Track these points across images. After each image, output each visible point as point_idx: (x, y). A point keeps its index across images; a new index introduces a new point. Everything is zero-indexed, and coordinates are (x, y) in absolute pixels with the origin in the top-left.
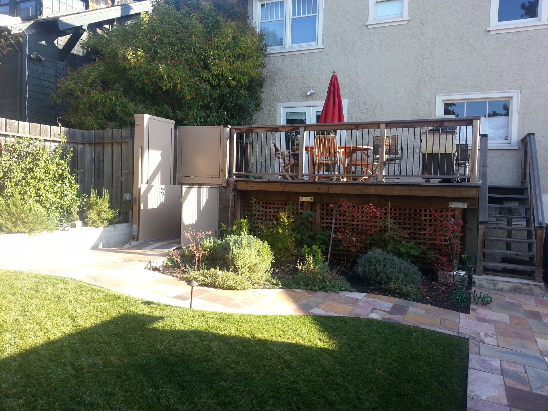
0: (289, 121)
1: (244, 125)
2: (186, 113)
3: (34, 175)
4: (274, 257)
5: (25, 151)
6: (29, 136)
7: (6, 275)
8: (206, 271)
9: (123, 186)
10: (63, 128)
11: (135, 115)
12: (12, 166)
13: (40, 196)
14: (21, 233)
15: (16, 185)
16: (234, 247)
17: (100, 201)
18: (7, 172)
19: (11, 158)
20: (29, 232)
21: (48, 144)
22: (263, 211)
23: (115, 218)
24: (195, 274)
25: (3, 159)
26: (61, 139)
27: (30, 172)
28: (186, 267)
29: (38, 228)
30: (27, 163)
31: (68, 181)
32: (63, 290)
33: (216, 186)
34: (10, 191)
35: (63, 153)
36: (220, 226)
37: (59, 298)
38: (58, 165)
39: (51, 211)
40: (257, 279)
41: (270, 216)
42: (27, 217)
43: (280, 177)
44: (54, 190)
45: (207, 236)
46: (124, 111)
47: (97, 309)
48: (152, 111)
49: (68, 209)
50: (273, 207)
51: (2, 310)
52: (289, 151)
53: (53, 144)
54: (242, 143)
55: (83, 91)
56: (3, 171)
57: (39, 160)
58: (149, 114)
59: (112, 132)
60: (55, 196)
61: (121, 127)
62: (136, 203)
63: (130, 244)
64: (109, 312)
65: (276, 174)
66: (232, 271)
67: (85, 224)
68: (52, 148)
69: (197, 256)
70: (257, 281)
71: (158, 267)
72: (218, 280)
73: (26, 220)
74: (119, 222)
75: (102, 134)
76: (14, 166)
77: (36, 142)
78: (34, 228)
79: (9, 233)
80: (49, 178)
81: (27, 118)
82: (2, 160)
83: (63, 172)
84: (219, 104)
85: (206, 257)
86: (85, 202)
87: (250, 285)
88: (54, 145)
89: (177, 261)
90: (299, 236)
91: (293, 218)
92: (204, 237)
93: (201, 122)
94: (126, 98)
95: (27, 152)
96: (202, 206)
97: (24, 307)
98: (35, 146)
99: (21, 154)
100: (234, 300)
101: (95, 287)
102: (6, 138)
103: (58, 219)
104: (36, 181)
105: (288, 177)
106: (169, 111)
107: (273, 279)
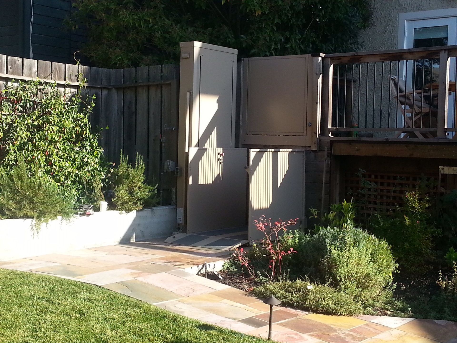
0: (418, 43)
1: (345, 52)
2: (254, 38)
3: (44, 135)
4: (397, 265)
5: (32, 101)
6: (36, 79)
7: (9, 277)
8: (288, 282)
9: (163, 150)
10: (82, 66)
11: (182, 44)
12: (15, 122)
13: (51, 166)
14: (28, 217)
15: (20, 149)
16: (333, 247)
17: (132, 172)
18: (8, 131)
19: (13, 111)
20: (38, 216)
21: (62, 89)
22: (376, 190)
23: (153, 198)
24: (271, 286)
25: (3, 113)
26: (79, 82)
27: (38, 130)
28: (257, 276)
29: (51, 211)
30: (34, 117)
31: (89, 144)
32: (87, 302)
33: (301, 150)
34: (13, 158)
35: (81, 103)
36: (308, 213)
37: (82, 314)
38: (75, 120)
39: (66, 186)
40: (370, 300)
41: (388, 197)
42: (35, 195)
43: (403, 135)
44: (70, 157)
45: (289, 228)
46: (165, 38)
47: (134, 333)
48: (205, 36)
49: (90, 183)
50: (394, 184)
51: (7, 328)
52: (419, 91)
53: (68, 90)
54: (342, 81)
55: (107, 11)
56: (3, 129)
57: (50, 114)
58: (200, 41)
59: (149, 71)
60: (72, 165)
61: (160, 62)
62: (181, 175)
63: (174, 237)
64: (151, 337)
65: (398, 130)
66: (329, 285)
67: (112, 206)
68: (67, 95)
69: (274, 258)
70: (371, 302)
71: (216, 273)
72: (309, 297)
73: (35, 200)
74: (158, 204)
75: (134, 75)
76: (18, 122)
77: (46, 87)
78: (45, 210)
79: (12, 218)
80: (63, 140)
81: (32, 54)
82: (1, 114)
83: (82, 130)
84: (304, 21)
85: (288, 261)
86: (112, 174)
87: (359, 309)
88: (70, 91)
89: (244, 265)
90: (440, 230)
91: (428, 201)
92: (285, 230)
93: (276, 50)
94: (168, 20)
95: (35, 102)
96: (280, 181)
97: (35, 325)
98: (45, 93)
99: (26, 105)
100: (336, 331)
101: (131, 300)
102: (7, 83)
103: (76, 198)
104: (47, 144)
105: (417, 133)
106: (230, 35)
107: (398, 300)
